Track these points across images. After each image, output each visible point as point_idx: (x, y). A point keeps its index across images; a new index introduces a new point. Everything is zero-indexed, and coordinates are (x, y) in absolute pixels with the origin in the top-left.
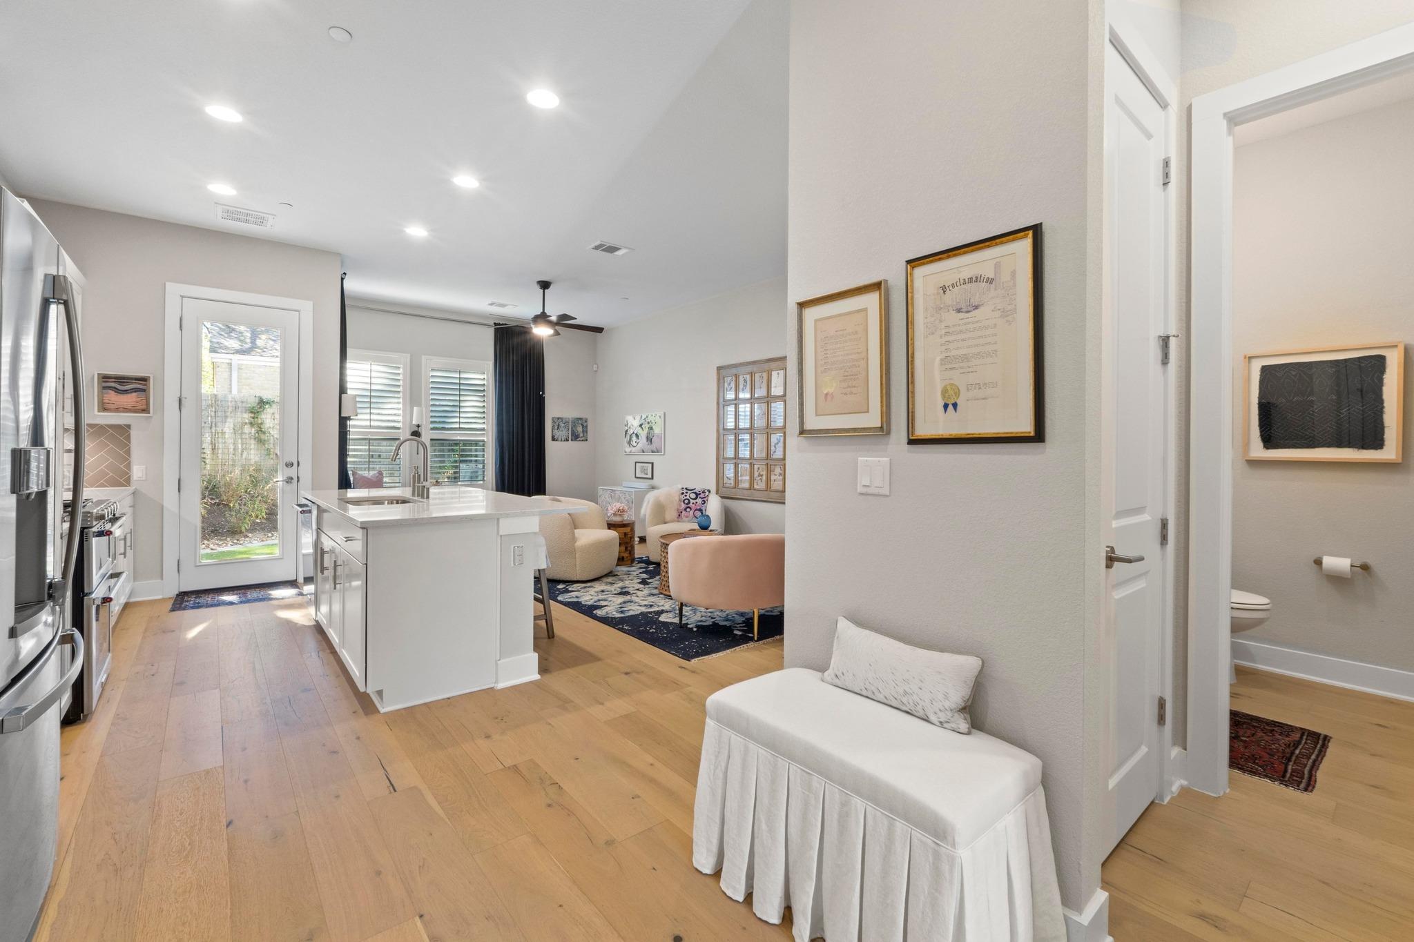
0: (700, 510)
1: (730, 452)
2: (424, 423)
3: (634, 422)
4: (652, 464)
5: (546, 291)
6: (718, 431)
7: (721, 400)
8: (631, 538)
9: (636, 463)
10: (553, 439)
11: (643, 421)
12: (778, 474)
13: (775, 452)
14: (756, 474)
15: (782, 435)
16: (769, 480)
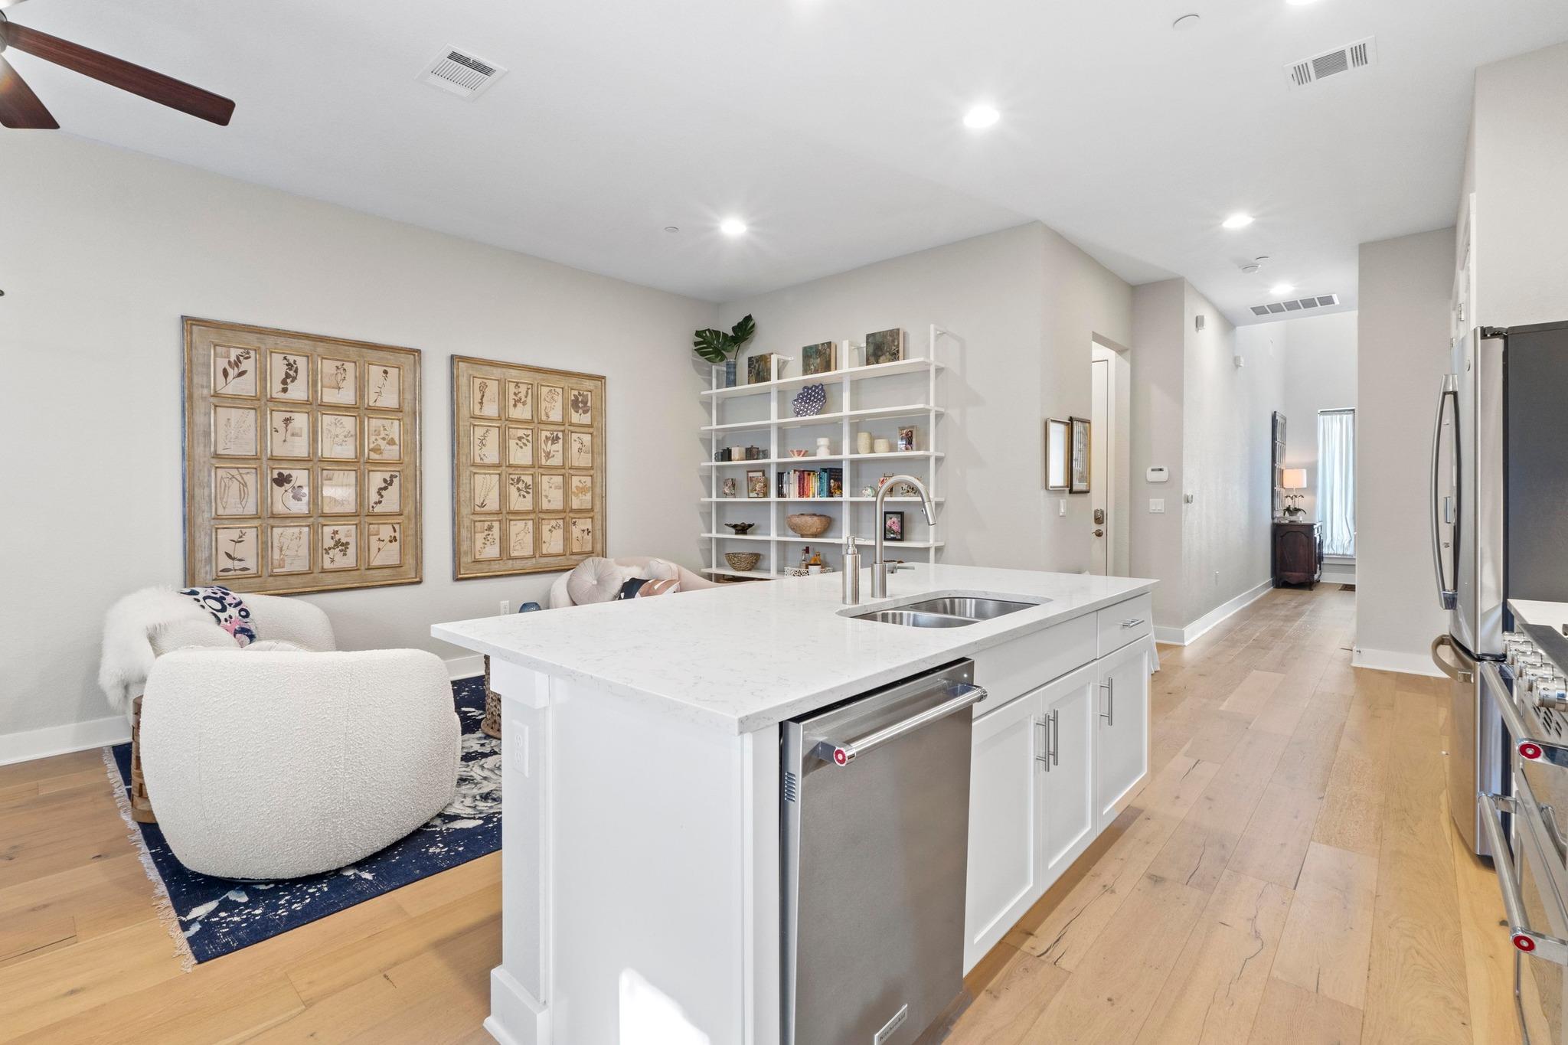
1: (241, 505)
7: (204, 392)
12: (387, 539)
13: (380, 502)
14: (329, 543)
15: (397, 474)
16: (363, 550)
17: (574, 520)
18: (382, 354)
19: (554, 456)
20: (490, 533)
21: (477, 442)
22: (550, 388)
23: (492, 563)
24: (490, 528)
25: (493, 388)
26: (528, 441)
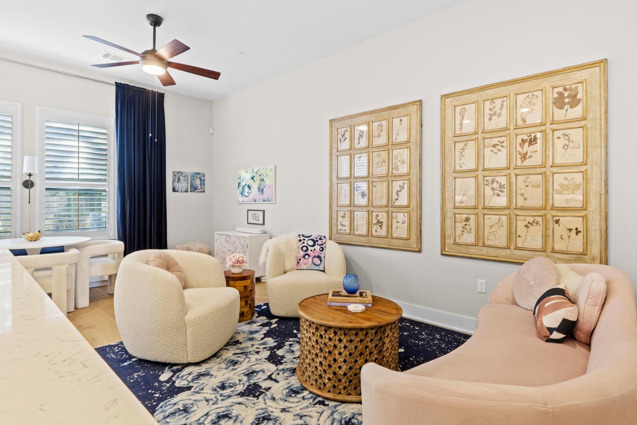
0: (319, 257)
1: (345, 200)
2: (36, 172)
3: (246, 177)
4: (264, 211)
5: (157, 28)
6: (331, 180)
7: (335, 150)
8: (251, 290)
9: (248, 210)
10: (174, 190)
11: (254, 174)
12: (401, 222)
13: (397, 199)
14: (375, 221)
15: (406, 181)
16: (390, 227)
17: (557, 218)
18: (399, 110)
19: (531, 156)
20: (467, 223)
21: (458, 154)
22: (527, 94)
23: (470, 247)
24: (467, 220)
25: (471, 108)
26: (502, 146)
